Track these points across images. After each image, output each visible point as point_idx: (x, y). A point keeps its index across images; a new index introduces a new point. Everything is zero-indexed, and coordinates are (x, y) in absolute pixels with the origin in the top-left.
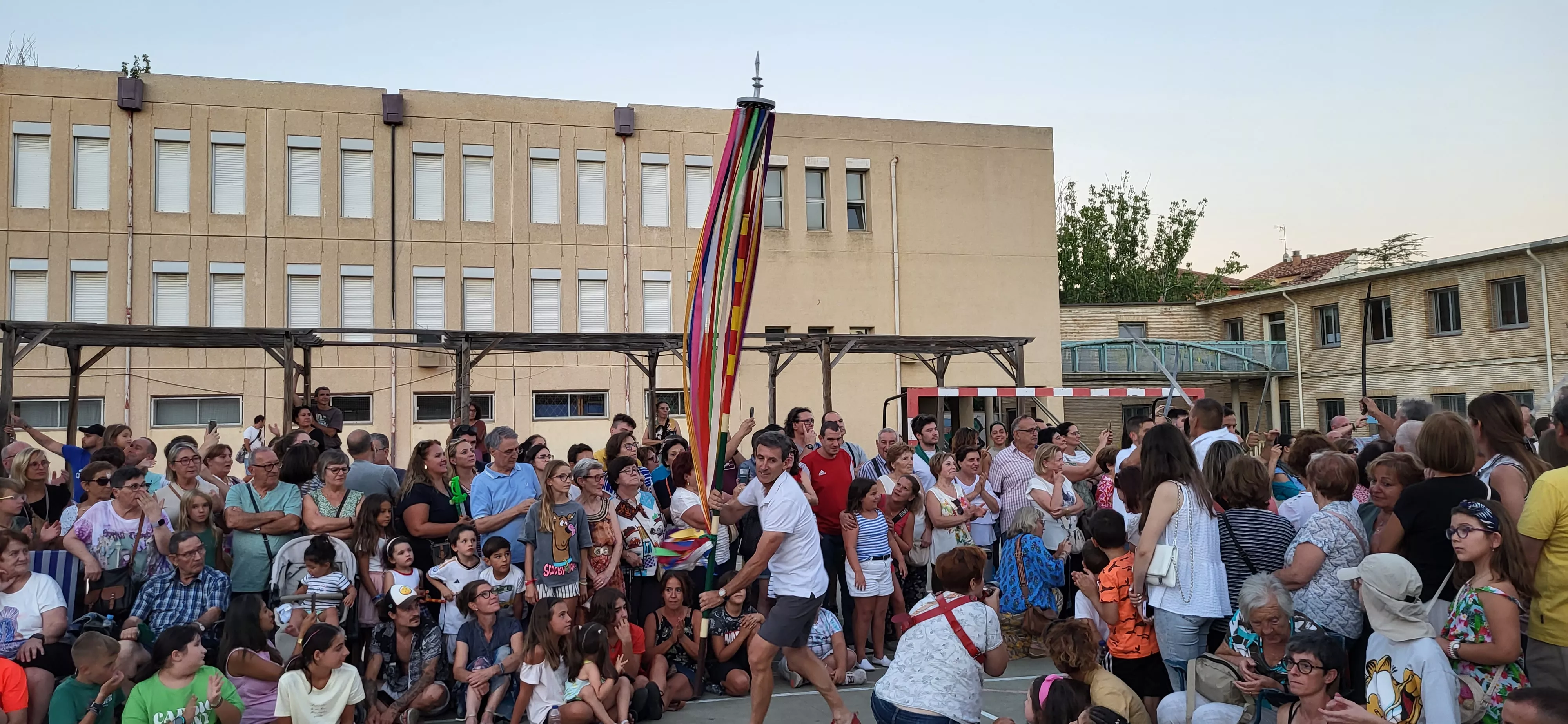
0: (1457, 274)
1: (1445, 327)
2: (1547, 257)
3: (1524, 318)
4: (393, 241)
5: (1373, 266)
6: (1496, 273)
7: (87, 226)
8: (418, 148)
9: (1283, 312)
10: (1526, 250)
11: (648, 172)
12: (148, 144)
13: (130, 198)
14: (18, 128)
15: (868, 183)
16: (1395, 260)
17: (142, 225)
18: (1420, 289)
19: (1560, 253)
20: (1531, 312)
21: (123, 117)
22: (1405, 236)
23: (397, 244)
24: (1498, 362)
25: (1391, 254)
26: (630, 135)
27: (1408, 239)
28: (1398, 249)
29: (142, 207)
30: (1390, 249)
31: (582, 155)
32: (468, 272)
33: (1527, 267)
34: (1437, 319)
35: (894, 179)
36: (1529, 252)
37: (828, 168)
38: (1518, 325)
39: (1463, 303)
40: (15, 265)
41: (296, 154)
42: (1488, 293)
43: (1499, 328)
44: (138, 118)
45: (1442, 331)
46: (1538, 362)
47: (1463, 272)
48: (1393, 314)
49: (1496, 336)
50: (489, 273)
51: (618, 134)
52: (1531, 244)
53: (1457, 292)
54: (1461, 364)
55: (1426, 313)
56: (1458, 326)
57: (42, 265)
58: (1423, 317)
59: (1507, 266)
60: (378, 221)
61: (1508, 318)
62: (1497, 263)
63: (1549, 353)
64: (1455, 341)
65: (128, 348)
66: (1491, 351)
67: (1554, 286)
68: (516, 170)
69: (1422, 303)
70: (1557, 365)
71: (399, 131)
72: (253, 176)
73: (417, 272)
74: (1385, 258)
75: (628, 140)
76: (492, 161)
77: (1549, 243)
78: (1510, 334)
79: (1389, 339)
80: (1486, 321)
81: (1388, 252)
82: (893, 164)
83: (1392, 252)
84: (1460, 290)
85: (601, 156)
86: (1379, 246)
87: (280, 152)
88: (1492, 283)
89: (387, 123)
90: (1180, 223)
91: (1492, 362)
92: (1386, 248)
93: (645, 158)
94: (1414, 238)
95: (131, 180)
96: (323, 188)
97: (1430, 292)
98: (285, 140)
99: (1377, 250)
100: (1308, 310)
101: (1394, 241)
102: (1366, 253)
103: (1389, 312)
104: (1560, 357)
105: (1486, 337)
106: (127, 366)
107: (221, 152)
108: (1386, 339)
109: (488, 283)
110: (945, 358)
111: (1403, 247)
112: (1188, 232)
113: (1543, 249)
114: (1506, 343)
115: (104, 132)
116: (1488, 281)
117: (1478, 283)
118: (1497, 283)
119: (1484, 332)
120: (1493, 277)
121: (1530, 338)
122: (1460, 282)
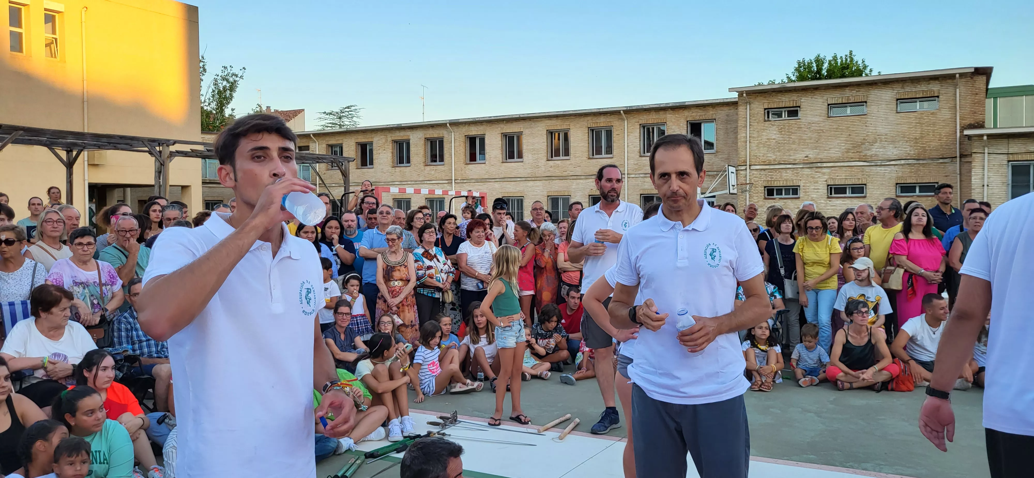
0: (410, 133)
1: (401, 161)
2: (455, 128)
3: (442, 160)
5: (334, 122)
6: (430, 134)
9: (308, 146)
10: (446, 123)
16: (346, 120)
18: (390, 139)
19: (462, 127)
20: (446, 157)
22: (351, 106)
24: (428, 182)
25: (343, 116)
27: (353, 108)
28: (347, 113)
30: (344, 112)
33: (446, 132)
34: (397, 157)
36: (448, 125)
38: (439, 163)
39: (412, 149)
42: (425, 145)
43: (429, 164)
45: (400, 163)
46: (448, 183)
47: (413, 132)
48: (374, 152)
49: (428, 168)
52: (450, 120)
53: (409, 143)
54: (409, 183)
55: (392, 153)
56: (408, 162)
58: (391, 155)
59: (435, 131)
61: (434, 159)
62: (431, 129)
63: (453, 179)
64: (407, 170)
66: (424, 177)
67: (457, 144)
69: (391, 147)
70: (457, 185)
74: (340, 118)
77: (458, 121)
78: (435, 168)
79: (371, 166)
80: (423, 160)
81: (342, 115)
83: (344, 115)
84: (411, 142)
86: (338, 111)
88: (427, 139)
90: (228, 81)
91: (426, 182)
92: (342, 112)
94: (356, 108)
97: (395, 142)
99: (337, 113)
100: (324, 146)
101: (346, 108)
102: (331, 114)
103: (371, 151)
104: (458, 181)
105: (423, 168)
108: (369, 166)
111: (350, 113)
112: (233, 87)
113: (455, 124)
114: (433, 172)
116: (425, 138)
117: (420, 139)
118: (429, 140)
119: (422, 166)
120: (428, 136)
121: (444, 170)
122: (411, 137)
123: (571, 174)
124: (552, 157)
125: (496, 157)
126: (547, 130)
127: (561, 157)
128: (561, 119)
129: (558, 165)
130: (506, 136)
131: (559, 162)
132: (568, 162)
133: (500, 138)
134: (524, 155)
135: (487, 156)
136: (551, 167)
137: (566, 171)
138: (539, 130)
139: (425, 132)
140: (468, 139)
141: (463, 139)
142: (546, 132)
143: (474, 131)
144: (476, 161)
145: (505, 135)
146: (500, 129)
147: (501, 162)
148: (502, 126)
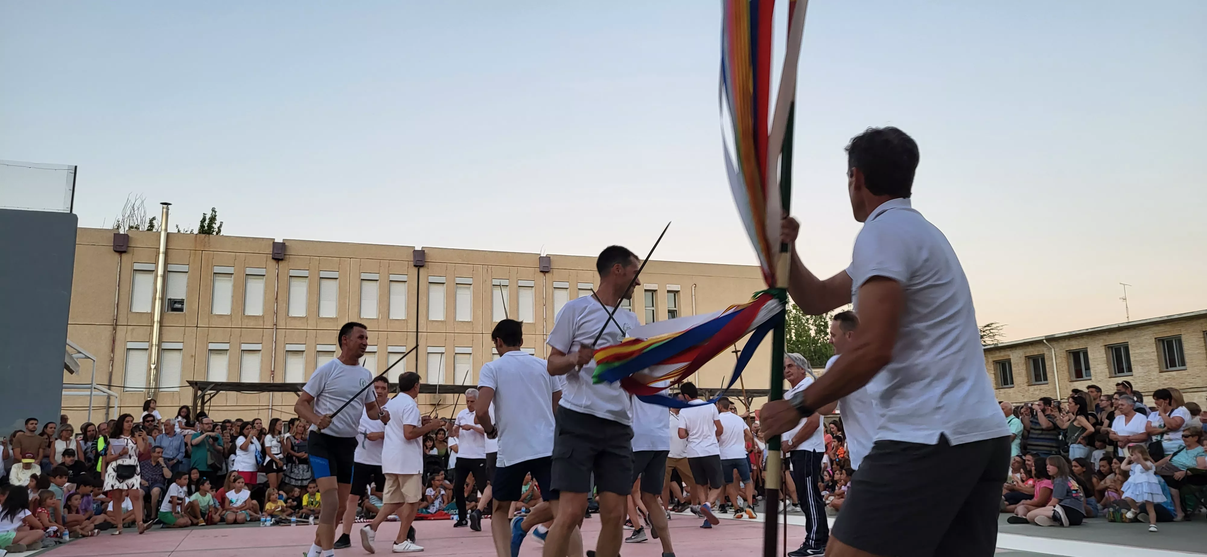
0: (1009, 352)
1: (1006, 383)
2: (1055, 344)
3: (1046, 379)
4: (417, 332)
6: (1029, 352)
7: (252, 324)
8: (431, 279)
10: (1043, 340)
11: (557, 292)
12: (286, 278)
13: (275, 309)
14: (217, 270)
15: (679, 299)
16: (988, 339)
17: (281, 324)
18: (991, 360)
19: (1060, 342)
20: (1049, 375)
21: (274, 263)
22: (991, 324)
23: (419, 334)
26: (547, 272)
27: (994, 326)
28: (988, 332)
29: (282, 314)
31: (521, 283)
32: (458, 350)
33: (1044, 349)
34: (1001, 378)
35: (693, 297)
36: (1045, 341)
37: (656, 290)
38: (1043, 382)
39: (1013, 369)
40: (212, 346)
41: (364, 283)
42: (1026, 363)
43: (1033, 383)
44: (281, 264)
45: (1004, 385)
47: (1013, 352)
49: (1032, 388)
50: (469, 350)
51: (541, 272)
52: (1046, 336)
53: (1010, 362)
55: (995, 374)
56: (1012, 383)
57: (226, 346)
59: (1034, 348)
60: (409, 321)
61: (1038, 378)
62: (1029, 347)
64: (1011, 391)
65: (271, 393)
66: (1030, 397)
67: (1059, 360)
68: (485, 292)
69: (992, 368)
71: (421, 270)
72: (342, 294)
73: (430, 350)
75: (547, 275)
76: (472, 286)
77: (1055, 336)
78: (1039, 387)
80: (1026, 380)
82: (693, 288)
84: (1012, 361)
85: (531, 283)
87: (358, 281)
88: (1028, 358)
89: (415, 266)
93: (556, 285)
94: (997, 325)
95: (277, 298)
96: (380, 302)
97: (996, 362)
98: (360, 276)
105: (1027, 388)
106: (271, 404)
107: (324, 283)
109: (468, 356)
110: (750, 399)
111: (991, 331)
113: (1052, 339)
114: (1037, 392)
115: (262, 271)
116: (1026, 357)
117: (1020, 358)
118: (1031, 358)
119: (1025, 386)
120: (1028, 354)
121: (1049, 390)
122: (1011, 357)
123: (1191, 385)
124: (1167, 368)
125: (1101, 372)
126: (1155, 338)
127: (1178, 368)
128: (1170, 325)
129: (1174, 376)
130: (1112, 348)
131: (1174, 373)
132: (1184, 373)
133: (1103, 351)
134: (1133, 367)
135: (1092, 371)
136: (1166, 379)
137: (1184, 383)
138: (1146, 339)
139: (1025, 350)
140: (1072, 355)
141: (1064, 354)
142: (1154, 340)
143: (1075, 345)
144: (1082, 377)
145: (1109, 347)
146: (1102, 341)
147: (1108, 376)
148: (1104, 337)
